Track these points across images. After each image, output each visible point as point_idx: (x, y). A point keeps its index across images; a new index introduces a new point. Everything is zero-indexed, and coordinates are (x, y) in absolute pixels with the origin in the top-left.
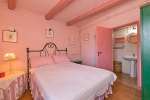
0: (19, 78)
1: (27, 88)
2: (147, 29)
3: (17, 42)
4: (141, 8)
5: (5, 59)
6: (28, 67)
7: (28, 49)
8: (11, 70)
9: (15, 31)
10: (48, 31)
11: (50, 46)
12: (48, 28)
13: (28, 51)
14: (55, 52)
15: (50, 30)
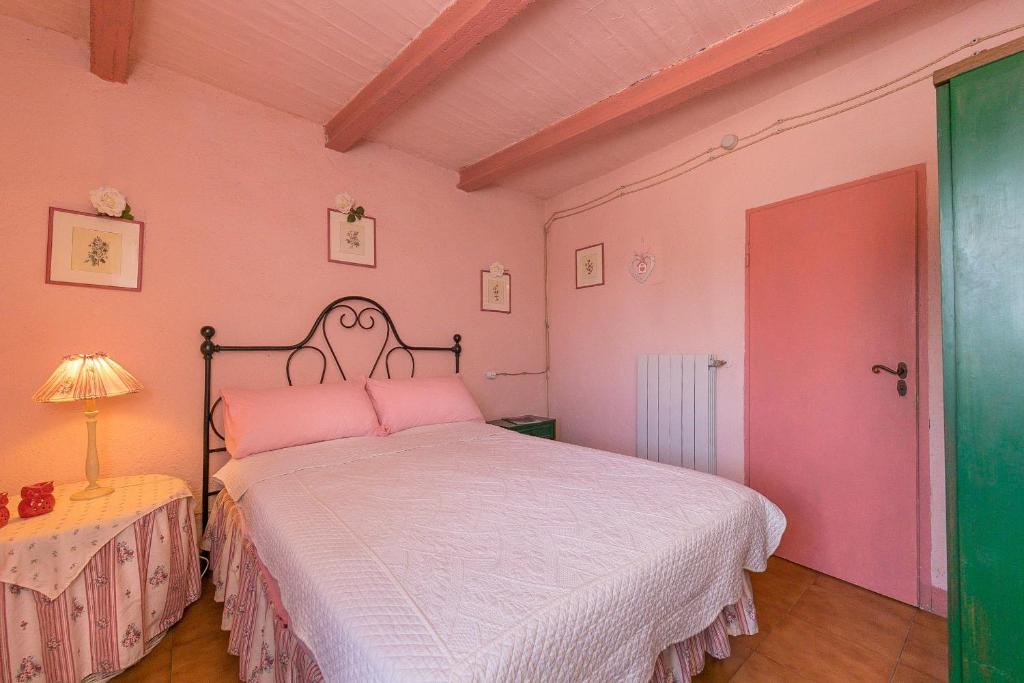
0: (144, 524)
1: (194, 592)
2: (979, 217)
3: (139, 289)
4: (943, 84)
5: (57, 398)
6: (207, 451)
7: (208, 332)
8: (94, 472)
9: (126, 216)
10: (339, 220)
11: (350, 320)
12: (344, 202)
13: (209, 350)
14: (384, 354)
15: (356, 214)
